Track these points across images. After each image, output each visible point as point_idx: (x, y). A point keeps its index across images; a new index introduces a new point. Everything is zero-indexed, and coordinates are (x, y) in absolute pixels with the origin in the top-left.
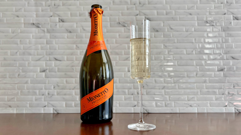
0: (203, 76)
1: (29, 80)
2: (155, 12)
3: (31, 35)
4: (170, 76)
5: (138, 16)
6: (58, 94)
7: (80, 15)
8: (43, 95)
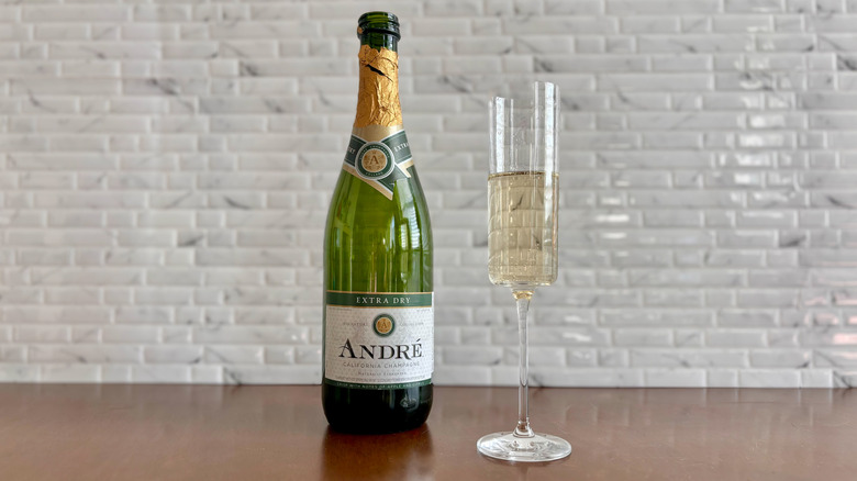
0: (729, 263)
1: (143, 273)
2: (570, 40)
3: (147, 120)
4: (617, 263)
5: (511, 57)
6: (240, 320)
7: (312, 52)
8: (190, 322)
